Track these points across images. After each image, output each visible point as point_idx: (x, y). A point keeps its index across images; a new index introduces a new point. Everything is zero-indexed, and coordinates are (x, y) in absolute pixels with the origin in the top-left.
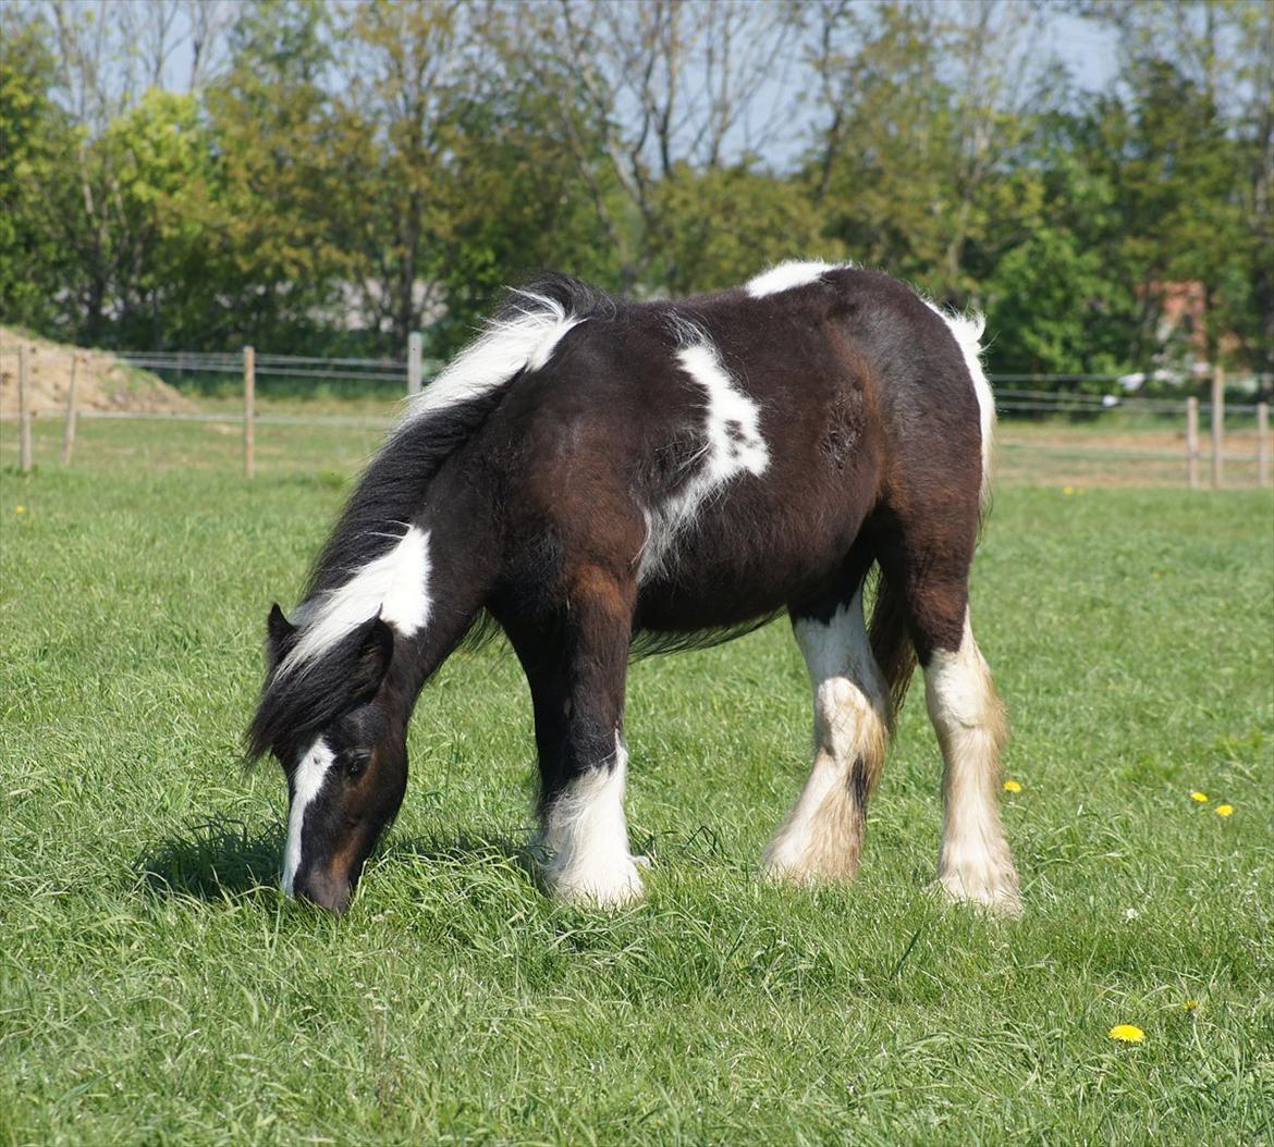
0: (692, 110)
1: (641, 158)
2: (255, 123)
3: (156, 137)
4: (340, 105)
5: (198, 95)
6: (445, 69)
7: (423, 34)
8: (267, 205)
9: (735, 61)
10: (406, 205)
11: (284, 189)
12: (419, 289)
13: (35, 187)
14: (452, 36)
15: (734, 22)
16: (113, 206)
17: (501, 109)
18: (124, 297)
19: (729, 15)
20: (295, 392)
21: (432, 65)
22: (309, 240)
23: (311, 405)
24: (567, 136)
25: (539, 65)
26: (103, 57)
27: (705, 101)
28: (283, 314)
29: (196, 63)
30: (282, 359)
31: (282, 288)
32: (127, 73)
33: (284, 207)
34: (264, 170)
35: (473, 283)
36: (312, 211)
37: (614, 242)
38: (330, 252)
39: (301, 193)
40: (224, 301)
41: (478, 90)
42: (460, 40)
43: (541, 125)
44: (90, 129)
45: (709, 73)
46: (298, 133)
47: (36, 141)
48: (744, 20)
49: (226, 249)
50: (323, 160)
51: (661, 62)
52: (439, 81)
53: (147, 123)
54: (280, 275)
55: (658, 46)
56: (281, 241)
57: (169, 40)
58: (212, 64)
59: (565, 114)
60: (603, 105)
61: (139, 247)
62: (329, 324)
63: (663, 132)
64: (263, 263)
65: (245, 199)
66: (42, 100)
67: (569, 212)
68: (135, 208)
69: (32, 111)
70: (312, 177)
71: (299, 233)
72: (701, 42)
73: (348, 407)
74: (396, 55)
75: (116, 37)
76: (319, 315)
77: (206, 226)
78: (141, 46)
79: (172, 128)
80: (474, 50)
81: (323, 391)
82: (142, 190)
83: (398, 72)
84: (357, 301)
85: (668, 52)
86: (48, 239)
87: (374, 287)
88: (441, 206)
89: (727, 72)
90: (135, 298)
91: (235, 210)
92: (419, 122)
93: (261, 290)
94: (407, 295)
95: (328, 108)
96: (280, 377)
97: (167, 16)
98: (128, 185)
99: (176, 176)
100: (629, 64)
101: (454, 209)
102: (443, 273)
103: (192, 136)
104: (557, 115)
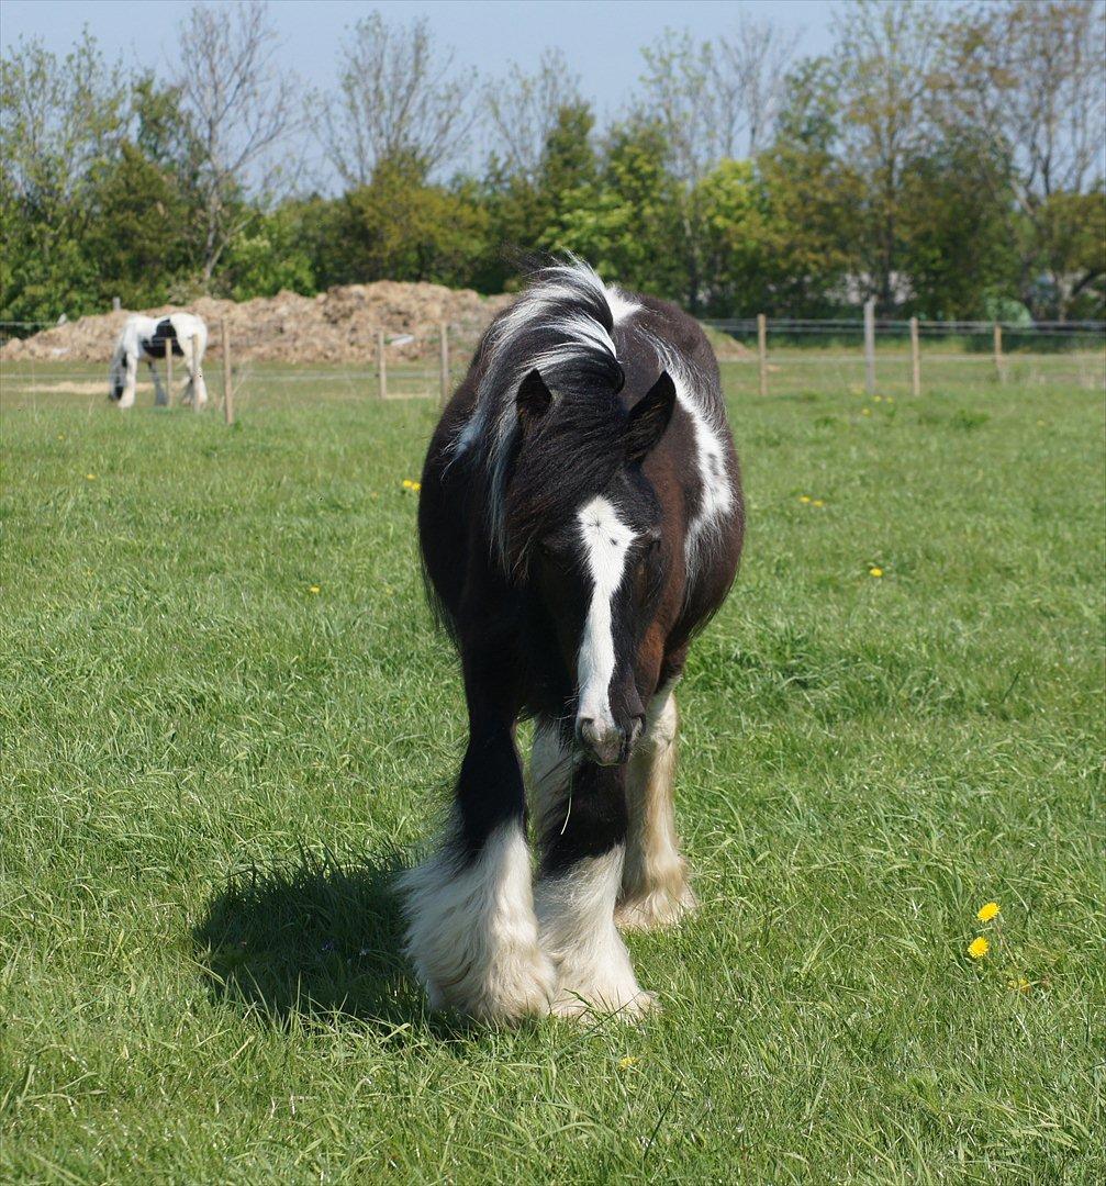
0: (1063, 157)
1: (1032, 188)
2: (789, 177)
3: (728, 188)
4: (841, 163)
5: (754, 162)
6: (906, 138)
7: (892, 116)
8: (797, 227)
9: (1090, 125)
10: (884, 224)
11: (808, 216)
12: (893, 276)
13: (656, 222)
14: (911, 117)
15: (1089, 101)
16: (702, 233)
17: (943, 162)
18: (710, 287)
19: (1086, 97)
20: (817, 343)
21: (897, 136)
22: (823, 248)
23: (828, 351)
24: (985, 177)
25: (965, 133)
26: (696, 139)
27: (1071, 151)
28: (810, 295)
29: (752, 142)
30: (808, 322)
31: (808, 279)
32: (710, 150)
33: (809, 227)
34: (795, 206)
35: (927, 271)
36: (826, 229)
37: (1015, 242)
38: (837, 255)
39: (818, 219)
40: (772, 288)
41: (928, 150)
42: (915, 119)
43: (968, 170)
44: (689, 185)
45: (1074, 134)
46: (815, 181)
47: (655, 194)
48: (1096, 100)
49: (772, 254)
50: (830, 198)
51: (1043, 128)
52: (903, 145)
53: (722, 179)
54: (806, 271)
55: (1041, 117)
56: (806, 249)
57: (735, 128)
58: (762, 141)
59: (983, 164)
60: (1007, 157)
61: (719, 258)
62: (838, 301)
63: (1046, 171)
64: (795, 263)
65: (783, 224)
66: (659, 168)
67: (987, 224)
68: (717, 233)
69: (653, 175)
70: (825, 208)
71: (817, 244)
72: (1068, 115)
73: (851, 351)
74: (876, 130)
75: (703, 127)
76: (831, 295)
77: (759, 241)
78: (718, 132)
79: (736, 182)
80: (924, 126)
81: (834, 342)
82: (720, 221)
83: (877, 140)
84: (855, 285)
85: (1049, 120)
86: (664, 254)
87: (865, 277)
88: (904, 222)
89: (1085, 132)
90: (717, 288)
91: (778, 231)
92: (890, 172)
93: (794, 280)
94: (886, 280)
95: (834, 165)
96: (807, 334)
97: (734, 112)
98: (710, 219)
99: (740, 212)
100: (1024, 128)
101: (913, 225)
102: (908, 267)
103: (750, 186)
104: (978, 163)
